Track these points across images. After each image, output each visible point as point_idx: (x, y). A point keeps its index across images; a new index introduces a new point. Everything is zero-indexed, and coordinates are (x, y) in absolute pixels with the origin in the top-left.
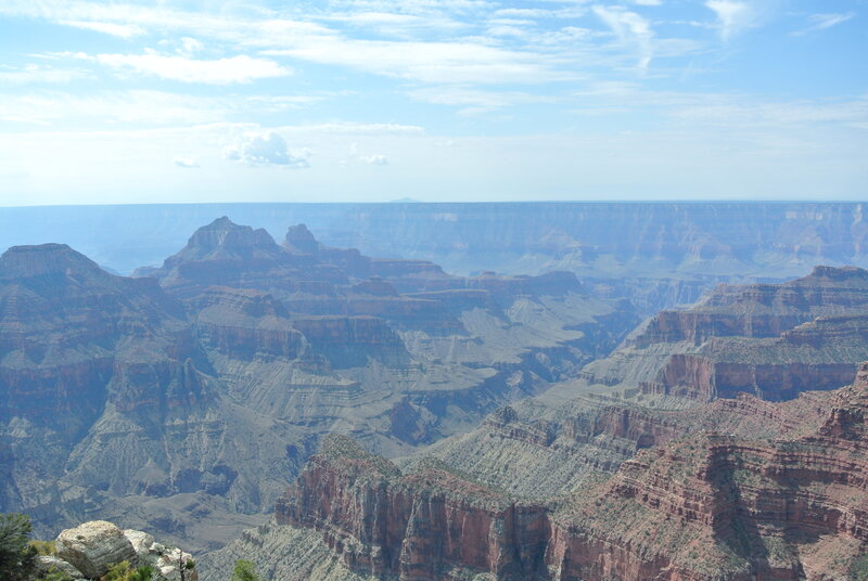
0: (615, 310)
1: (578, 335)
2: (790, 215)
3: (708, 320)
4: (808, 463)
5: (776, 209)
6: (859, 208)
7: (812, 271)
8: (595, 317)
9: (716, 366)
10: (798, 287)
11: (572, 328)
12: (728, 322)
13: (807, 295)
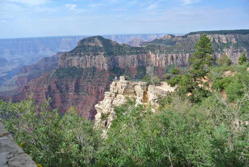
0: (18, 67)
1: (6, 74)
2: (63, 40)
3: (33, 67)
4: (19, 98)
5: (60, 38)
6: (77, 37)
7: (56, 53)
8: (12, 69)
9: (28, 78)
10: (53, 57)
11: (4, 73)
12: (38, 67)
13: (56, 59)
